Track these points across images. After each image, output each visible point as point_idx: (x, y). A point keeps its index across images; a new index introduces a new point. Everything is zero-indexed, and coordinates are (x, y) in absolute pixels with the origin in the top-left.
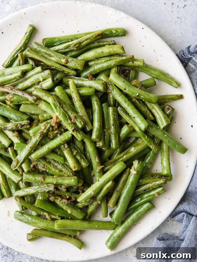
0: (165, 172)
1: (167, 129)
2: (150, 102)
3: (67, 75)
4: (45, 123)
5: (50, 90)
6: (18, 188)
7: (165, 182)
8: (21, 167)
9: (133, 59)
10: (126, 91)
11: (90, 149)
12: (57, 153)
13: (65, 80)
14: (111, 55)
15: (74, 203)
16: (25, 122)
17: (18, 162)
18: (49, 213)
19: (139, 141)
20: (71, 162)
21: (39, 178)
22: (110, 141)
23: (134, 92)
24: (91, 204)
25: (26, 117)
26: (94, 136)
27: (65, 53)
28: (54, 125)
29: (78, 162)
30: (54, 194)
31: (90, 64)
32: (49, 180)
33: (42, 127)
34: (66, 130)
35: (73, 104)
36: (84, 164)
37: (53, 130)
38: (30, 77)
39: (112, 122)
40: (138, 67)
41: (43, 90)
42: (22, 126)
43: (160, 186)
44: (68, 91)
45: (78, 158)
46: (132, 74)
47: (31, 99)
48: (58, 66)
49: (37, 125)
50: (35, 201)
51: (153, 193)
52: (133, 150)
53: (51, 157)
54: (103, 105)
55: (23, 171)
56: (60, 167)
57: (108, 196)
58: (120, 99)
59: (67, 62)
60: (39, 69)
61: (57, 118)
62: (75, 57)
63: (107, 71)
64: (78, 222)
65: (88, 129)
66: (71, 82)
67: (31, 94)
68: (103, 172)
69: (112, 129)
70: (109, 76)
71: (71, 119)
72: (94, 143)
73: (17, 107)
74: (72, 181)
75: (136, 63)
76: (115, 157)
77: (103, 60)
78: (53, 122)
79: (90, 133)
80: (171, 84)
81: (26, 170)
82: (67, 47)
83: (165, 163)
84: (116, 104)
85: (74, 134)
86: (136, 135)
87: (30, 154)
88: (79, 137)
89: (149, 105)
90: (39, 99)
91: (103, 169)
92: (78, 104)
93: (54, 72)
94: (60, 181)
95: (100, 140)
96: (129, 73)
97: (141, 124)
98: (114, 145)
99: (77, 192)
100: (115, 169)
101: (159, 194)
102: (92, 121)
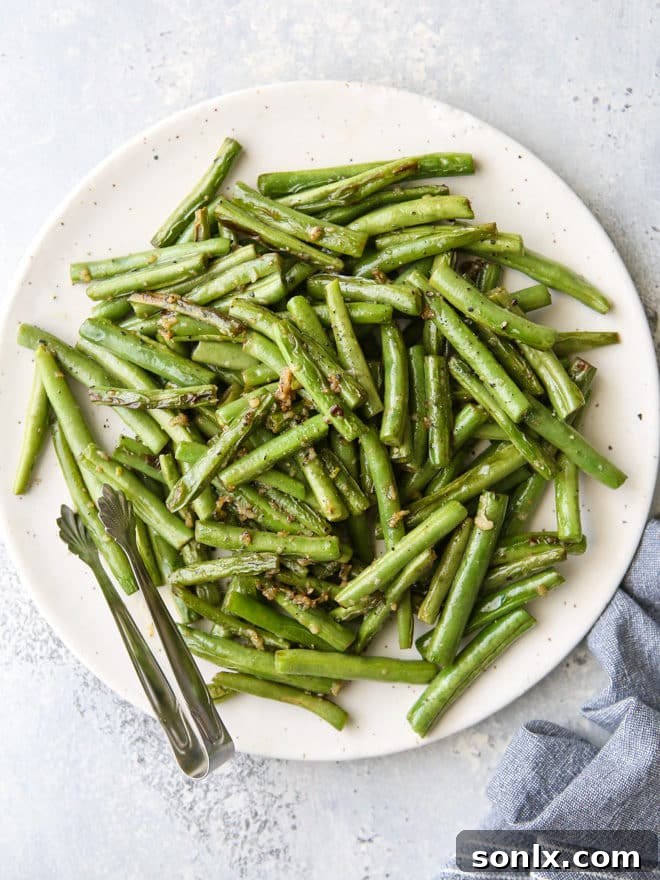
0: (566, 532)
1: (575, 420)
2: (535, 345)
3: (319, 271)
4: (258, 392)
5: (275, 307)
6: (179, 562)
7: (564, 557)
8: (189, 508)
9: (492, 233)
10: (476, 316)
11: (374, 462)
12: (286, 473)
13: (314, 283)
14: (435, 223)
15: (325, 608)
16: (206, 388)
17: (185, 492)
18: (260, 631)
19: (504, 450)
20: (323, 498)
21: (239, 537)
22: (427, 447)
23: (495, 318)
24: (372, 610)
25: (206, 376)
26: (387, 430)
27: (316, 214)
28: (282, 397)
29: (340, 497)
30: (274, 580)
31: (380, 242)
32: (265, 542)
33: (251, 401)
34: (314, 413)
35: (333, 345)
36: (357, 504)
37: (279, 411)
38: (223, 272)
39: (433, 395)
40: (506, 254)
41: (258, 305)
42: (199, 398)
43: (548, 567)
44: (321, 310)
45: (343, 487)
46: (488, 273)
47: (224, 327)
48: (297, 246)
49: (237, 397)
50: (223, 596)
51: (531, 585)
52: (486, 472)
53: (272, 482)
54: (412, 351)
55: (195, 517)
56: (293, 510)
57: (416, 593)
58: (458, 336)
59: (322, 235)
60: (248, 250)
61: (292, 377)
62: (344, 223)
63: (424, 263)
64: (336, 658)
65: (372, 411)
66: (330, 287)
67: (224, 315)
68: (406, 526)
69: (434, 414)
70: (428, 276)
71: (328, 384)
72: (387, 449)
73: (186, 348)
74: (324, 548)
75: (502, 245)
76: (438, 489)
77: (415, 234)
78: (279, 391)
79: (376, 422)
80: (588, 304)
81: (202, 514)
82: (324, 197)
83: (566, 509)
84: (446, 349)
85: (336, 422)
86: (494, 434)
87: (216, 471)
88: (347, 429)
89: (530, 356)
90: (245, 328)
91: (405, 519)
92: (347, 344)
93: (287, 259)
94: (294, 546)
95: (402, 442)
96: (480, 271)
97: (509, 403)
98: (436, 456)
99: (335, 580)
100: (438, 521)
101: (547, 587)
102: (382, 392)
